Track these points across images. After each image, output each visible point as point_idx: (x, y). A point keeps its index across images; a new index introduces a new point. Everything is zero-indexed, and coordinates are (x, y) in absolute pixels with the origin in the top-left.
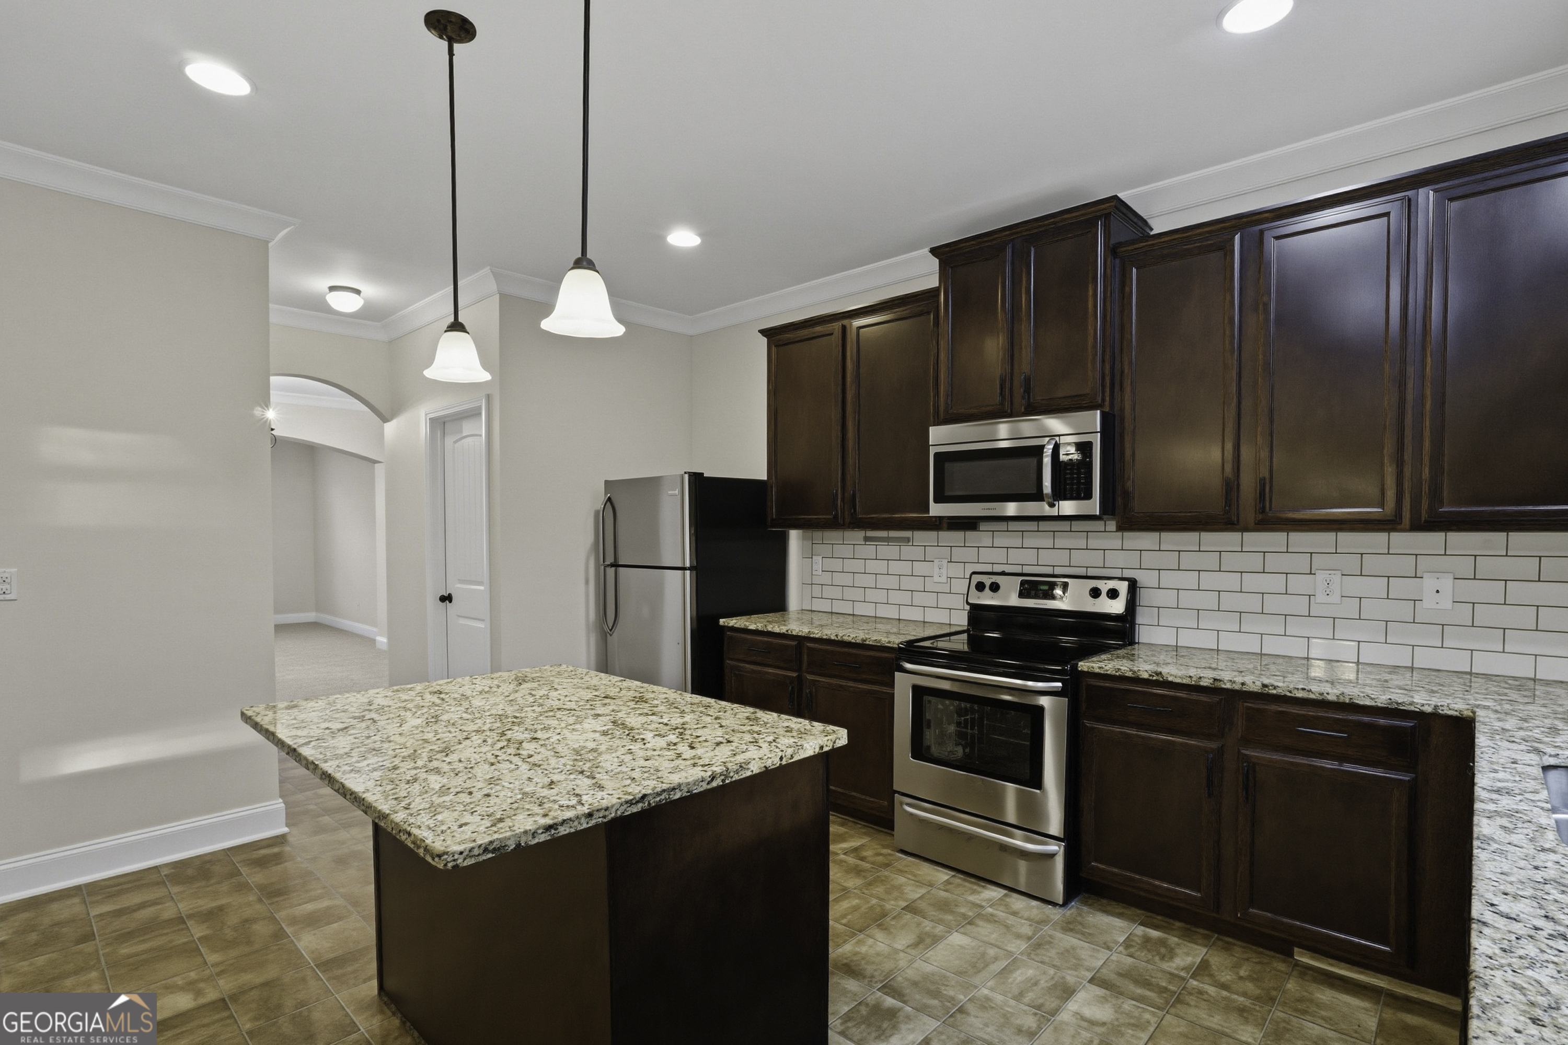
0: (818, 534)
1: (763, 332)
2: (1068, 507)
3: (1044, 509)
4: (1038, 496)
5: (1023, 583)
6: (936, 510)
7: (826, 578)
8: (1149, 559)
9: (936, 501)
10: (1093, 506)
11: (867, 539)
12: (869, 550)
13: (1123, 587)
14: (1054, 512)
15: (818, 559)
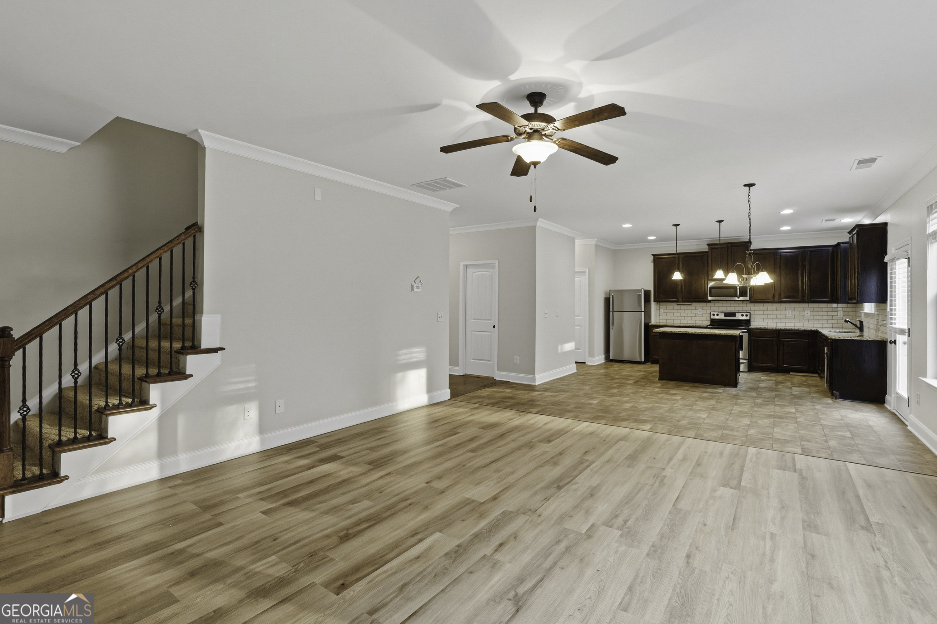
0: (661, 304)
1: (653, 255)
2: (741, 298)
3: (737, 299)
4: (736, 296)
5: (724, 314)
6: (710, 298)
7: (664, 314)
8: (752, 309)
9: (710, 297)
10: (748, 298)
11: (677, 304)
12: (679, 307)
13: (748, 314)
14: (739, 299)
15: (662, 310)
